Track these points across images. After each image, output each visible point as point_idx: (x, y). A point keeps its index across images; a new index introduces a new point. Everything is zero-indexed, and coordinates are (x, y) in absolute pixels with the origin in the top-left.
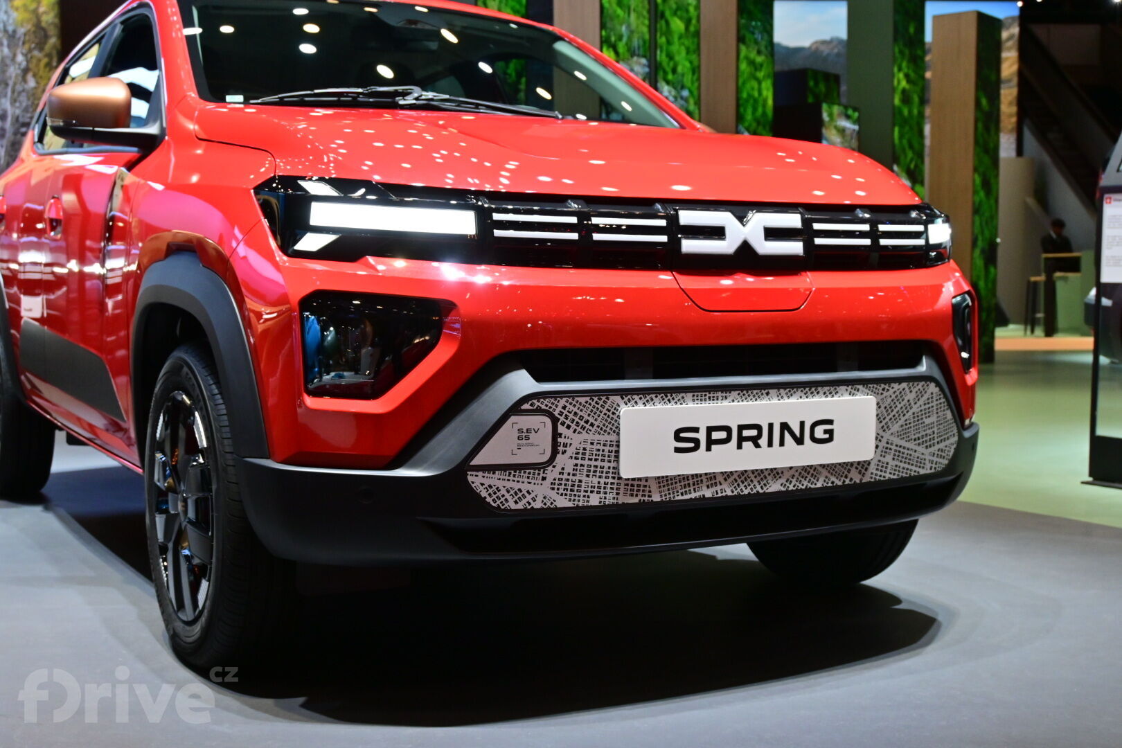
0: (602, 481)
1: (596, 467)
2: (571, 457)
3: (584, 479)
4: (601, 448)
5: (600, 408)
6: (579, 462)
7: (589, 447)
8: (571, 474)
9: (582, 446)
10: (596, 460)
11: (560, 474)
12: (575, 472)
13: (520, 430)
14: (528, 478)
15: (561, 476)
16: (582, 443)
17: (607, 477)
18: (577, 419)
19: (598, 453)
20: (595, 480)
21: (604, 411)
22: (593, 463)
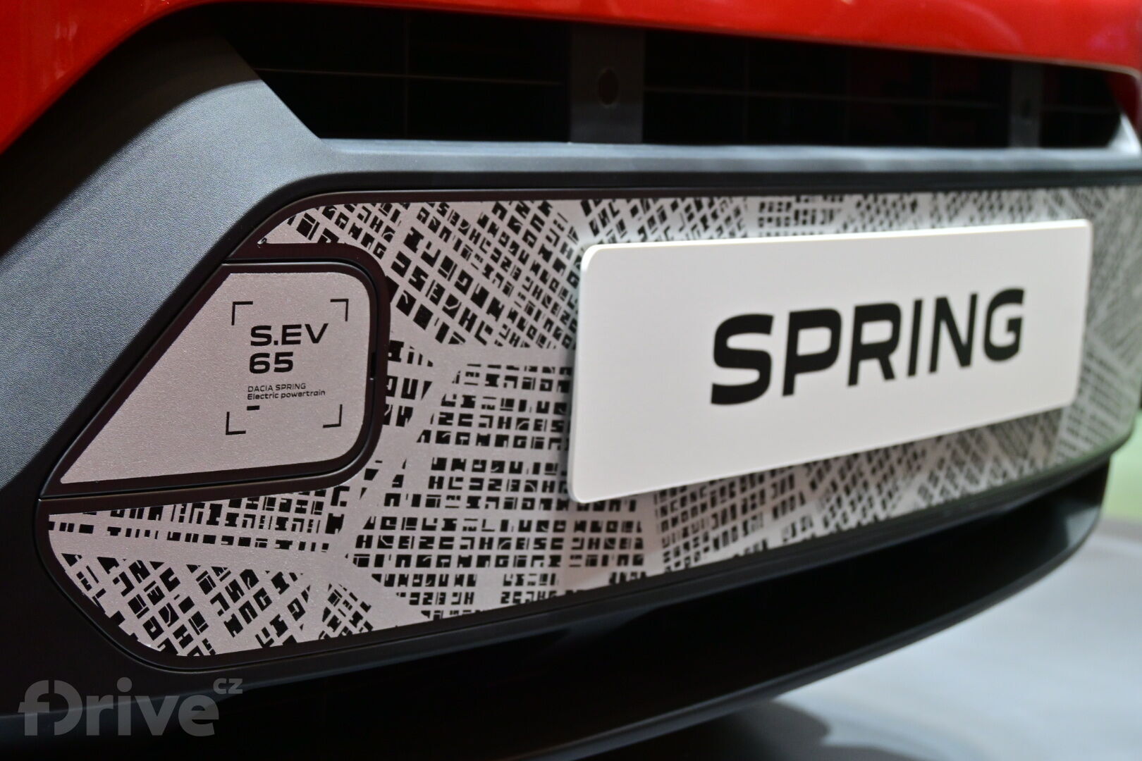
0: (515, 516)
1: (499, 466)
2: (427, 434)
3: (462, 513)
4: (518, 394)
5: (523, 246)
6: (450, 451)
7: (480, 391)
8: (423, 501)
9: (462, 390)
10: (501, 441)
11: (387, 503)
12: (435, 491)
13: (260, 334)
14: (281, 523)
15: (391, 511)
16: (463, 379)
17: (528, 505)
18: (450, 289)
19: (506, 414)
20: (494, 516)
21: (534, 256)
22: (491, 453)
